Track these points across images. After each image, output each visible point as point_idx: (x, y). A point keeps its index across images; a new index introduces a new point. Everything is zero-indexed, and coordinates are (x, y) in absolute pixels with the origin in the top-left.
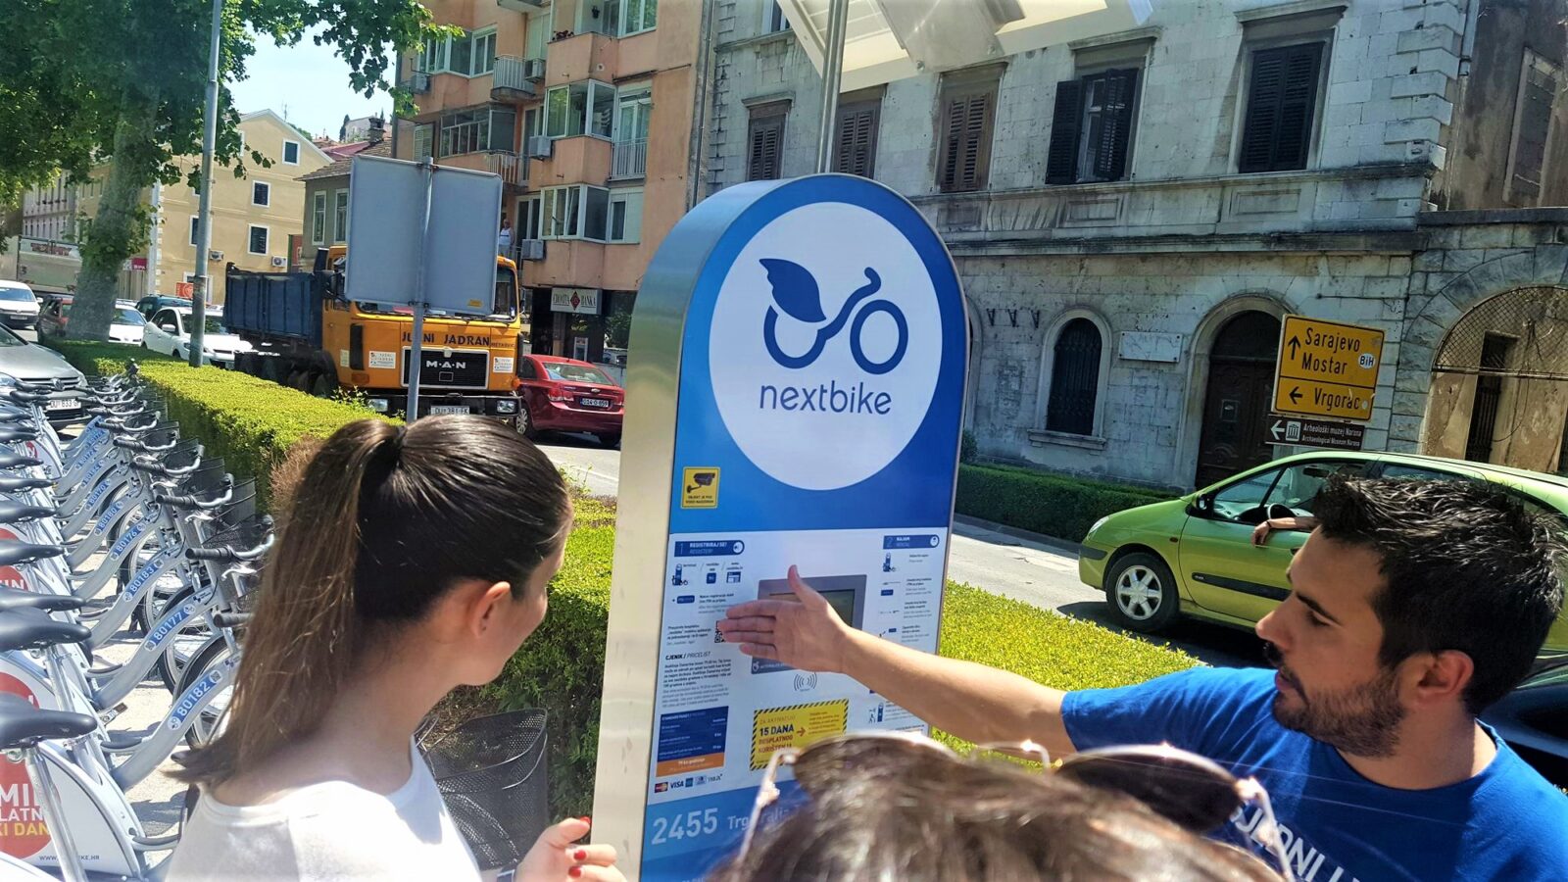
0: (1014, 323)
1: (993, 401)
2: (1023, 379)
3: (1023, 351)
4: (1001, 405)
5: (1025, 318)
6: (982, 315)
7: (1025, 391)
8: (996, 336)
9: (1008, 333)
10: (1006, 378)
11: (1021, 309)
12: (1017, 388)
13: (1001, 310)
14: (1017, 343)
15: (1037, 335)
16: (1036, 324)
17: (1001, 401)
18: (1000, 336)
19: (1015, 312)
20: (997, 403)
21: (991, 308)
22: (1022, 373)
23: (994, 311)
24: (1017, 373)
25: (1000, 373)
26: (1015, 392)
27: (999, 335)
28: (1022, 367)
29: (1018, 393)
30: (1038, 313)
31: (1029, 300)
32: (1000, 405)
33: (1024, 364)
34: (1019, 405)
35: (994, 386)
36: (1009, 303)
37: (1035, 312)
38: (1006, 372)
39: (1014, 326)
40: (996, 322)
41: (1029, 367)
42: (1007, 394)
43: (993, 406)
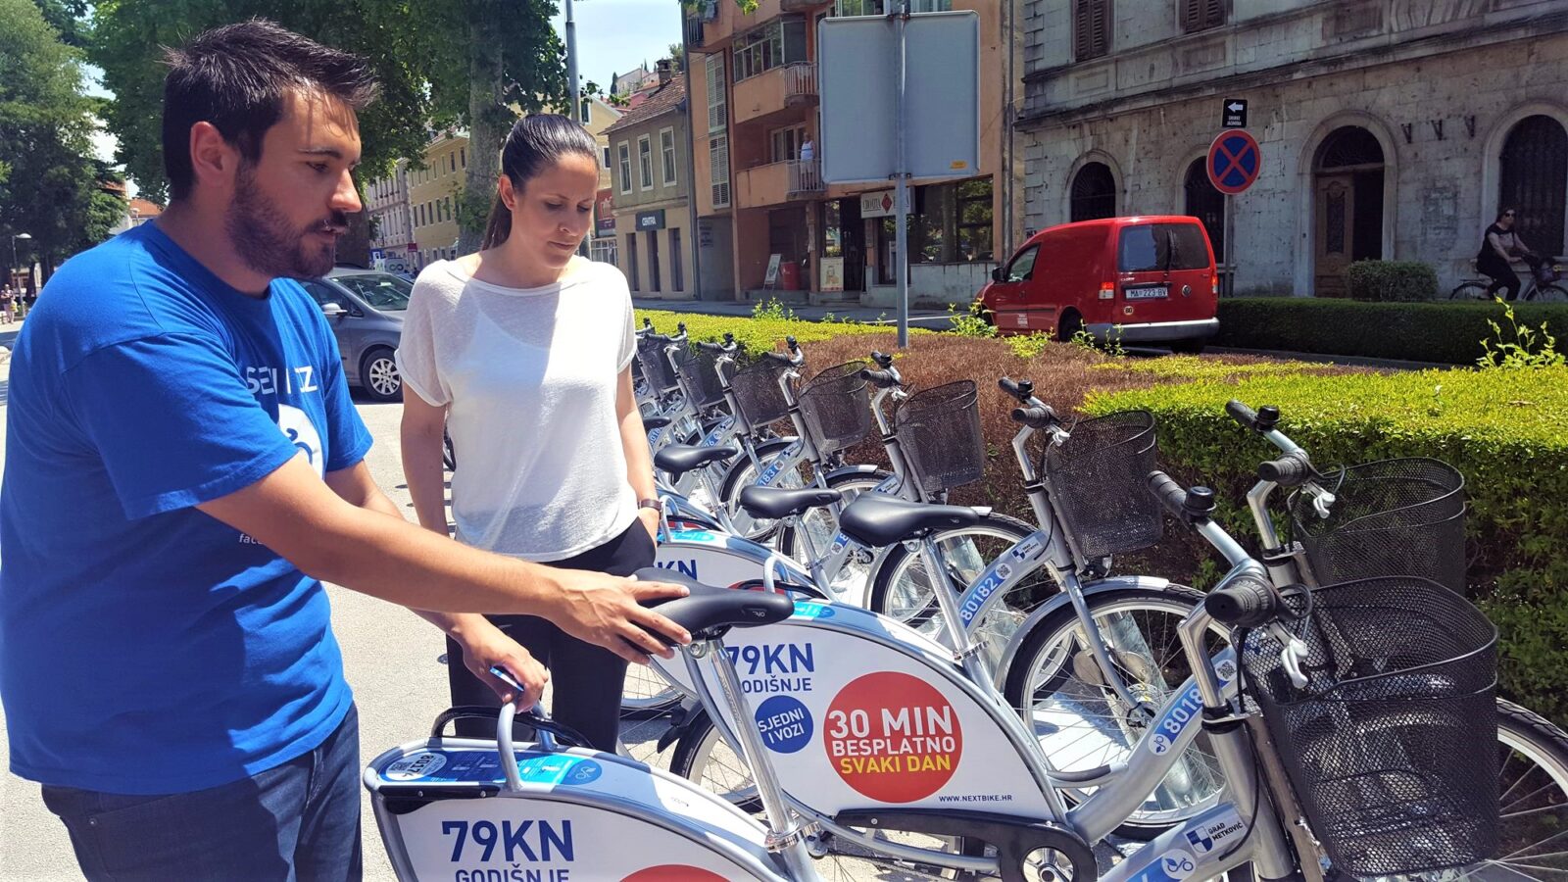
0: (1440, 135)
1: (1418, 232)
2: (1459, 201)
3: (1456, 167)
4: (1431, 236)
5: (1455, 127)
6: (1395, 133)
7: (1462, 214)
8: (1416, 154)
9: (1431, 150)
10: (1436, 202)
11: (1449, 117)
12: (1451, 213)
13: (1420, 122)
14: (1447, 159)
15: (1473, 145)
16: (1472, 134)
17: (1429, 231)
18: (1421, 155)
19: (1440, 122)
20: (1424, 234)
21: (1406, 123)
22: (1455, 195)
23: (1410, 126)
24: (1450, 195)
25: (1426, 198)
26: (1449, 218)
27: (1419, 154)
28: (1456, 186)
29: (1453, 219)
30: (1473, 119)
31: (1458, 104)
32: (1428, 236)
33: (1458, 182)
34: (1455, 232)
35: (1420, 215)
36: (1431, 112)
37: (1470, 117)
38: (1433, 196)
39: (1440, 139)
40: (1413, 140)
41: (1466, 184)
42: (1438, 221)
43: (1419, 240)
